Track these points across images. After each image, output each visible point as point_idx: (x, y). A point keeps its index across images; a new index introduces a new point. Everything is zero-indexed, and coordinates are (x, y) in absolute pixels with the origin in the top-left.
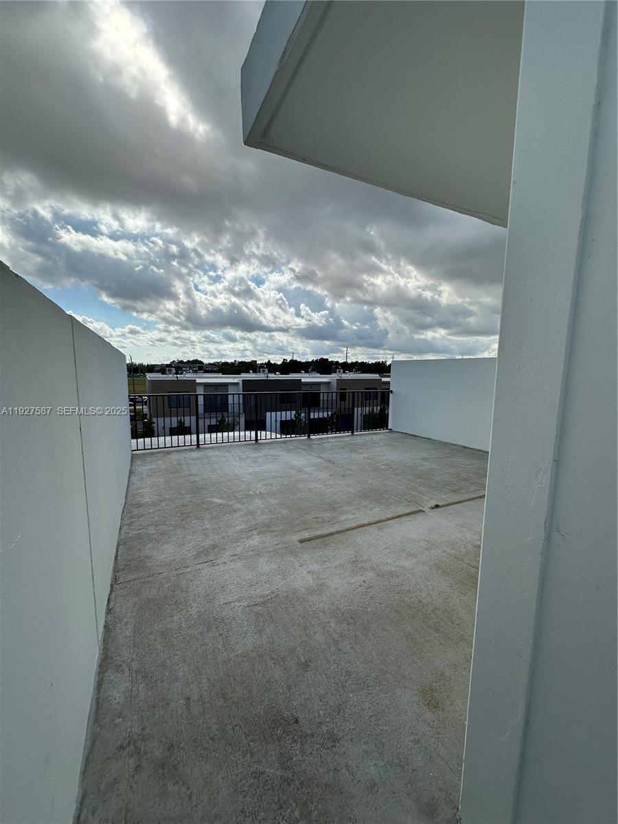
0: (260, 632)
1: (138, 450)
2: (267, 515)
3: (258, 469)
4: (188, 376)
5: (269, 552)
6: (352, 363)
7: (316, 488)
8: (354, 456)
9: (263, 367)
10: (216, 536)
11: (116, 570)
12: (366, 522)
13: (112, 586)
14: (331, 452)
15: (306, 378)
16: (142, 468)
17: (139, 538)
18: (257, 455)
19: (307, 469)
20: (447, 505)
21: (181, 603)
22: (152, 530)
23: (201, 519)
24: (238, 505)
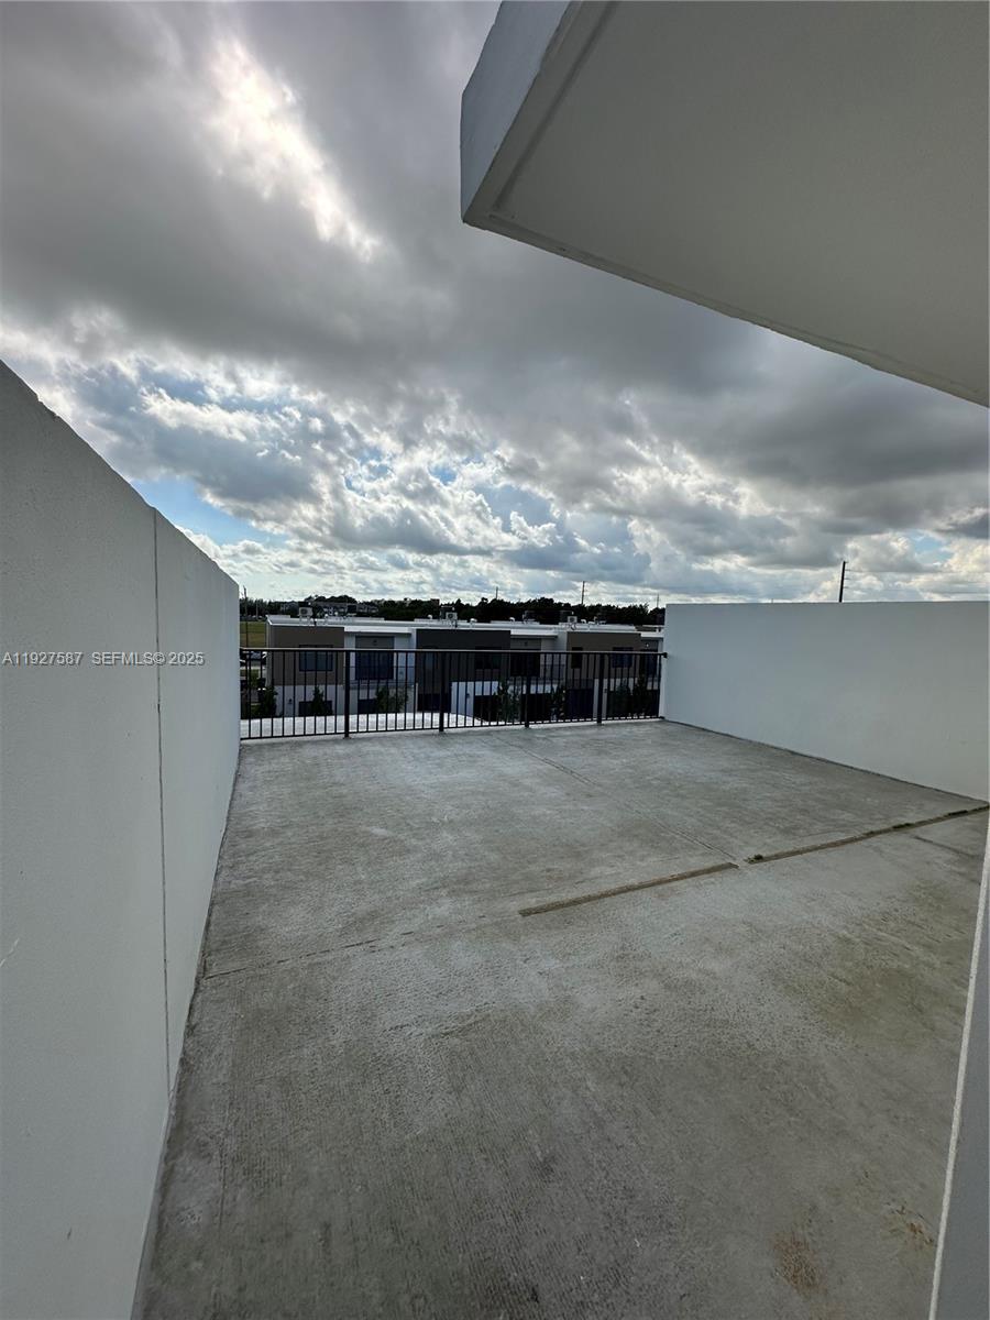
0: (458, 1090)
1: (250, 738)
2: (463, 860)
3: (445, 778)
4: (331, 621)
5: (469, 931)
6: (592, 607)
7: (545, 815)
8: (605, 762)
9: (450, 610)
10: (376, 896)
11: (206, 952)
12: (634, 881)
13: (198, 981)
14: (567, 753)
15: (518, 629)
16: (257, 769)
17: (247, 892)
18: (442, 753)
19: (527, 782)
20: (777, 857)
21: (316, 1022)
22: (268, 880)
23: (349, 861)
24: (414, 842)
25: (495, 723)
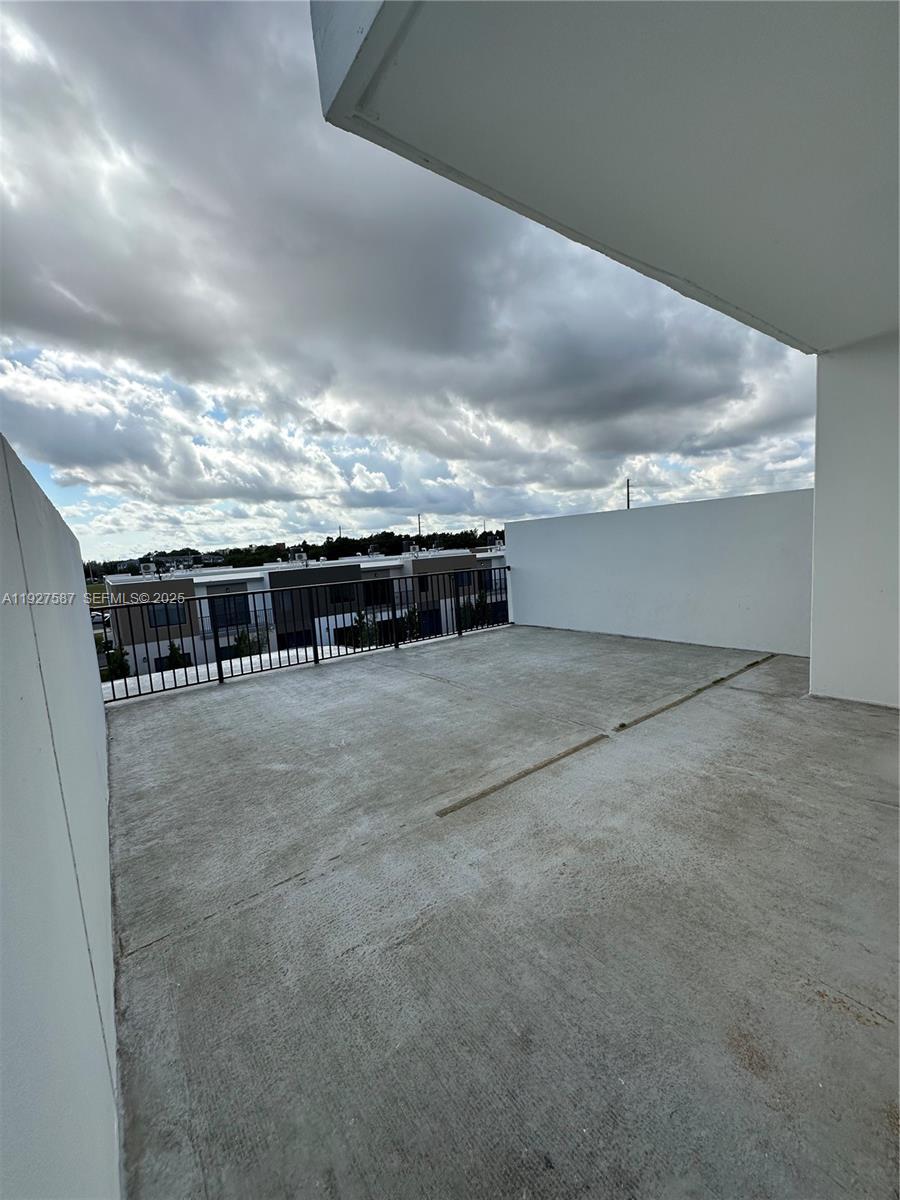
0: (424, 994)
1: (115, 700)
2: (371, 778)
3: (332, 705)
4: (177, 574)
5: (394, 842)
6: (429, 536)
7: (435, 723)
8: (475, 668)
9: (299, 551)
10: (294, 830)
11: (118, 928)
12: (529, 765)
13: (117, 963)
14: (440, 666)
15: (366, 562)
16: (131, 730)
17: (151, 855)
18: (324, 683)
19: (412, 696)
20: (636, 722)
21: (262, 968)
22: (172, 838)
23: (257, 802)
24: (317, 770)
25: (367, 648)
